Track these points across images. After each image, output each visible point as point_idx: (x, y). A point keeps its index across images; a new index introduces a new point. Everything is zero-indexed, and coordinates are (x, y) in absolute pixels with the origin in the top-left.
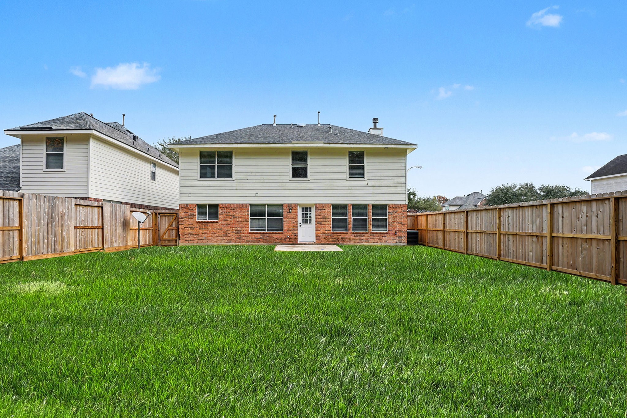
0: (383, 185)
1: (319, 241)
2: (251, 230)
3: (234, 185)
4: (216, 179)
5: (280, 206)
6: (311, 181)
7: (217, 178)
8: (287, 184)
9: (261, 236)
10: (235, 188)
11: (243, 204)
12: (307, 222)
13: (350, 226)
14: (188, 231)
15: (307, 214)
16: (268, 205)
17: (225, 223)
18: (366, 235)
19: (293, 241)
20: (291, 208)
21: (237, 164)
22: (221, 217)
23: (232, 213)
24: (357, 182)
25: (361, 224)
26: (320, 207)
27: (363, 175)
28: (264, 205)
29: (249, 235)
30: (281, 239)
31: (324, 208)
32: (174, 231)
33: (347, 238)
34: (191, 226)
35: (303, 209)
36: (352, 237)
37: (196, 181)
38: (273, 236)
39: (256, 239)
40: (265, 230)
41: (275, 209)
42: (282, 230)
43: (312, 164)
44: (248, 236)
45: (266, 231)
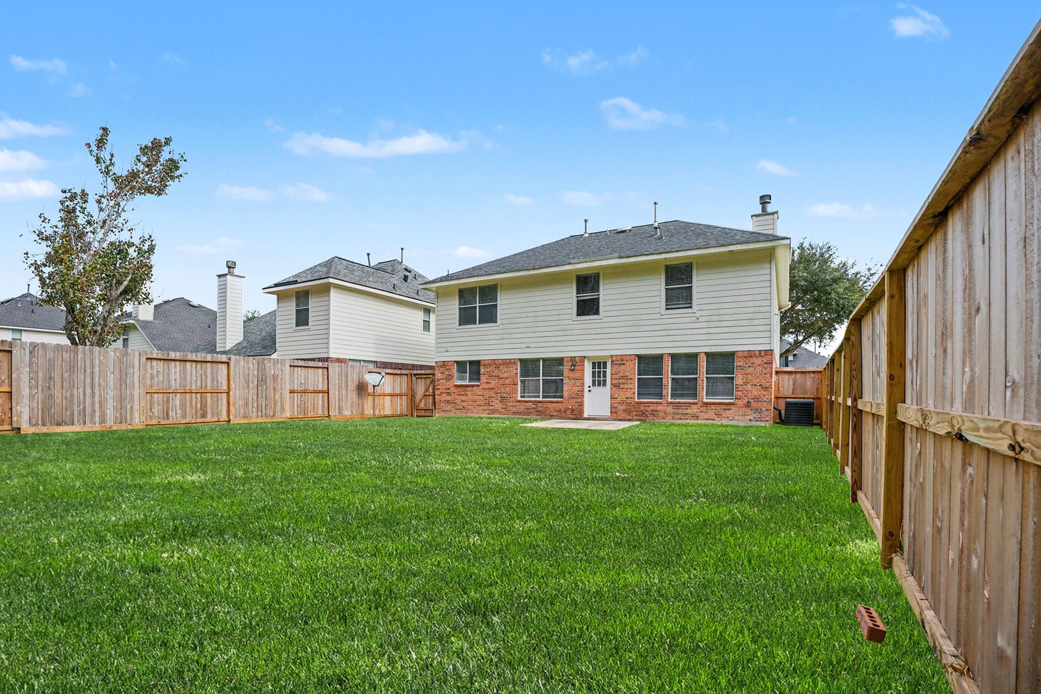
0: (726, 318)
1: (615, 415)
2: (521, 397)
3: (499, 332)
4: (477, 325)
5: (560, 361)
6: (604, 320)
7: (479, 324)
8: (569, 327)
9: (533, 406)
10: (499, 337)
11: (509, 359)
12: (599, 385)
13: (668, 390)
14: (445, 397)
15: (599, 372)
16: (544, 360)
17: (487, 386)
18: (694, 406)
19: (577, 414)
20: (576, 363)
21: (505, 303)
22: (483, 378)
23: (496, 372)
24: (680, 315)
25: (686, 388)
26: (618, 361)
27: (691, 303)
28: (538, 360)
29: (516, 404)
30: (560, 411)
31: (624, 362)
32: (431, 397)
33: (660, 411)
34: (448, 391)
35: (594, 364)
36: (670, 409)
37: (455, 331)
38: (550, 405)
39: (526, 411)
40: (539, 397)
41: (554, 364)
42: (562, 397)
43: (607, 293)
44: (516, 406)
45: (541, 399)
